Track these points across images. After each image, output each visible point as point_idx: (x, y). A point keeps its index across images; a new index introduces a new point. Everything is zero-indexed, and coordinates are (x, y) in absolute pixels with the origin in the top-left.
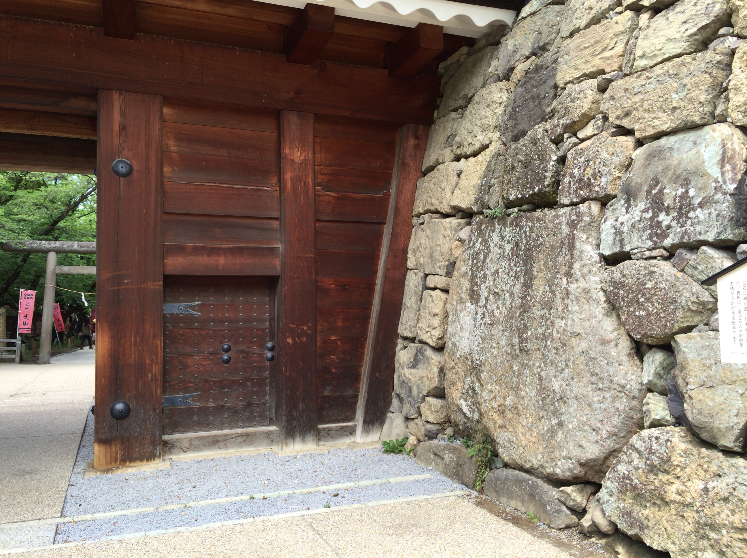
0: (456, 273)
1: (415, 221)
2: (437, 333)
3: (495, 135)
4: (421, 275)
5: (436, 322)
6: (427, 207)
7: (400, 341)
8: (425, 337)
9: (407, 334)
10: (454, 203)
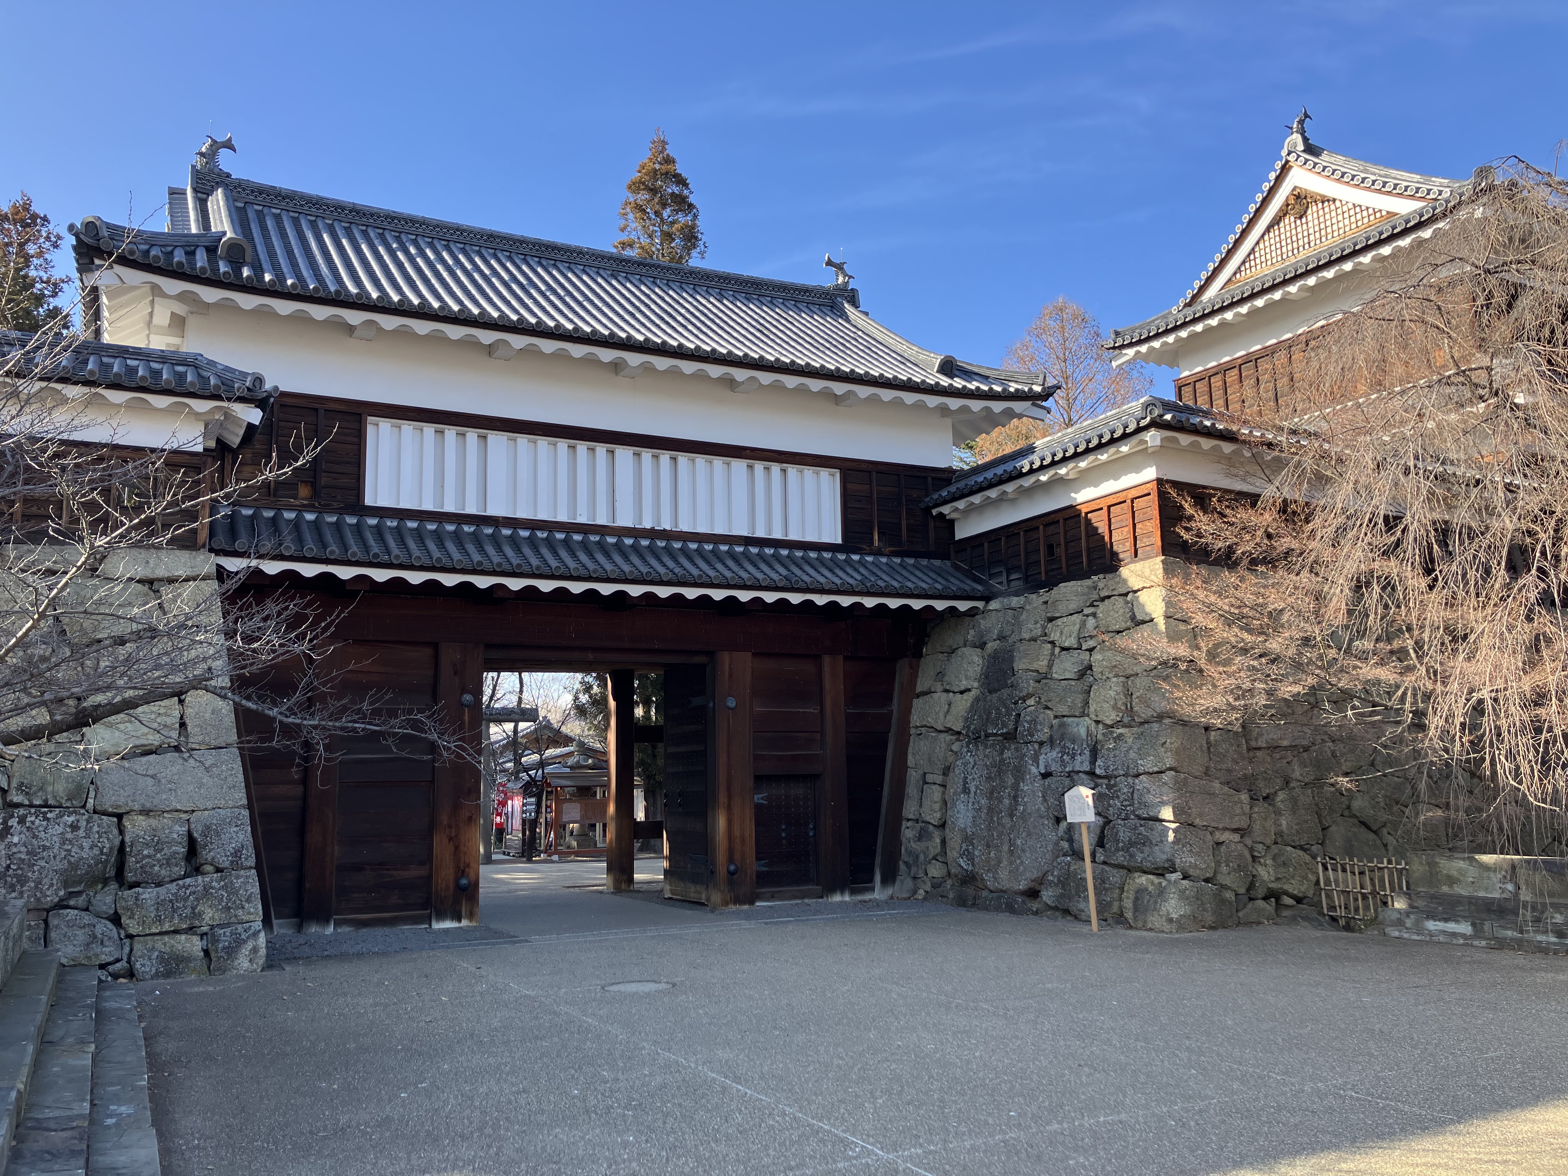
0: (951, 774)
1: (912, 731)
2: (938, 815)
3: (976, 684)
4: (921, 772)
5: (937, 807)
6: (924, 723)
7: (904, 823)
8: (928, 819)
9: (911, 816)
10: (948, 726)
